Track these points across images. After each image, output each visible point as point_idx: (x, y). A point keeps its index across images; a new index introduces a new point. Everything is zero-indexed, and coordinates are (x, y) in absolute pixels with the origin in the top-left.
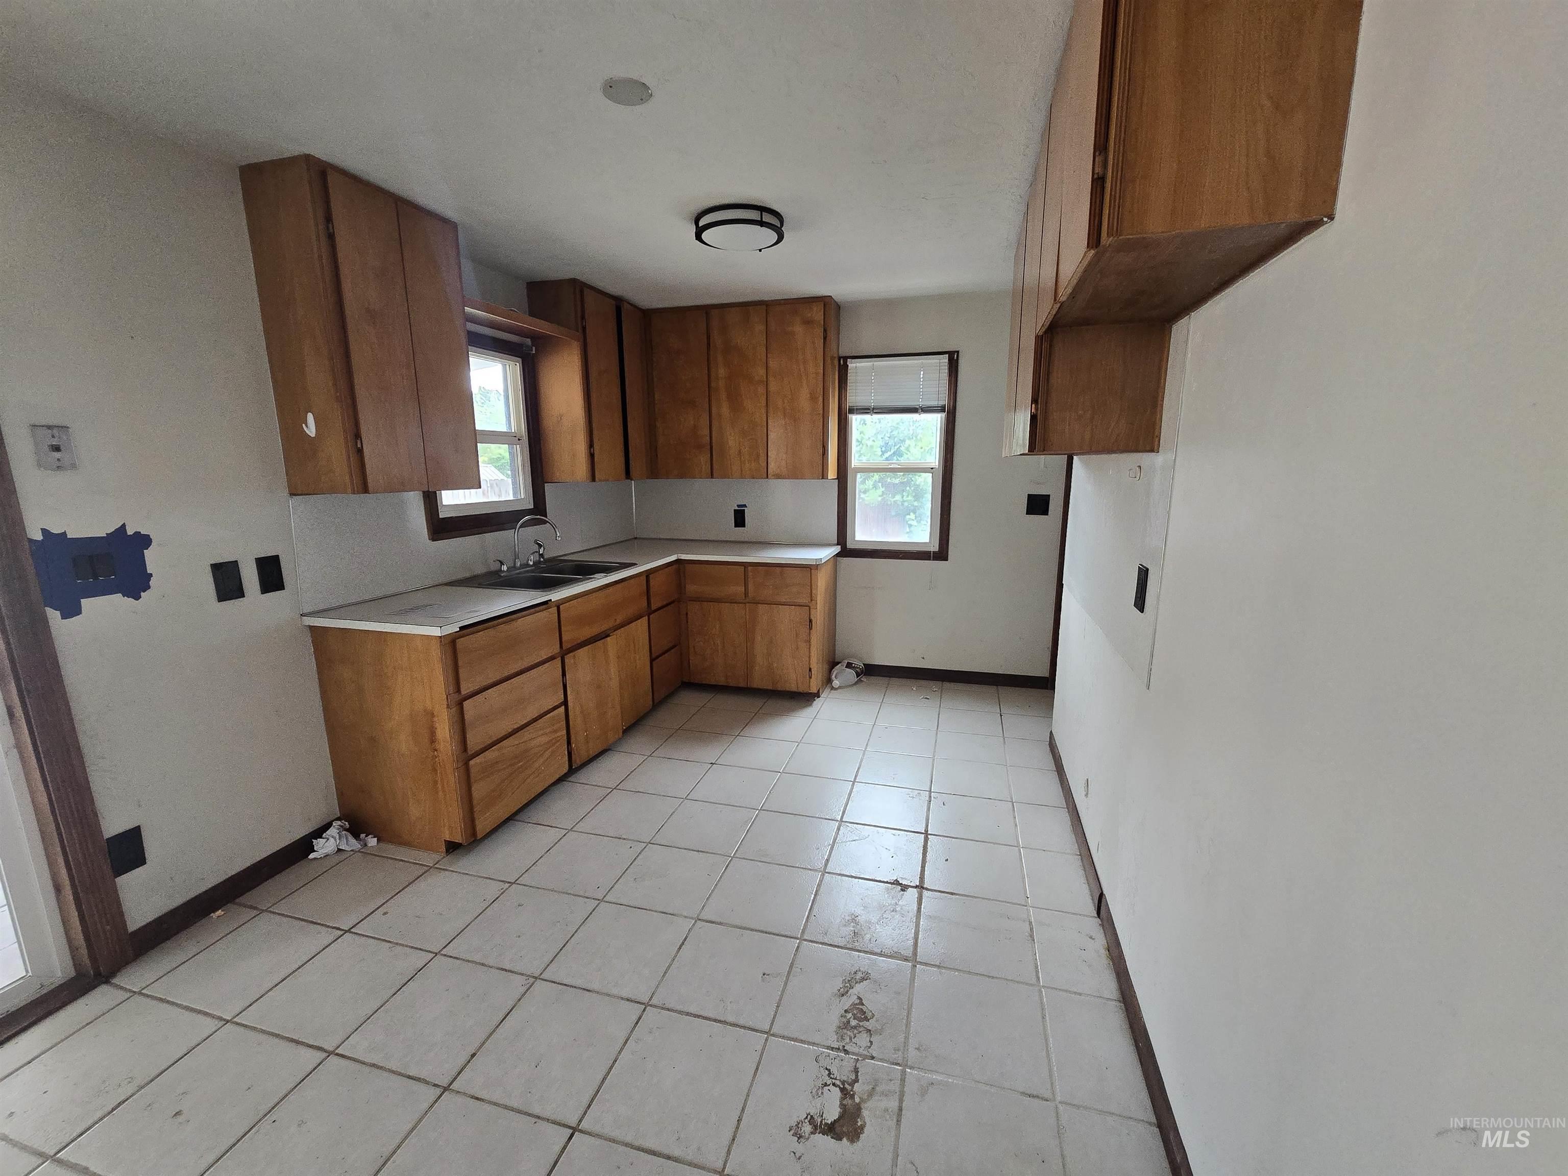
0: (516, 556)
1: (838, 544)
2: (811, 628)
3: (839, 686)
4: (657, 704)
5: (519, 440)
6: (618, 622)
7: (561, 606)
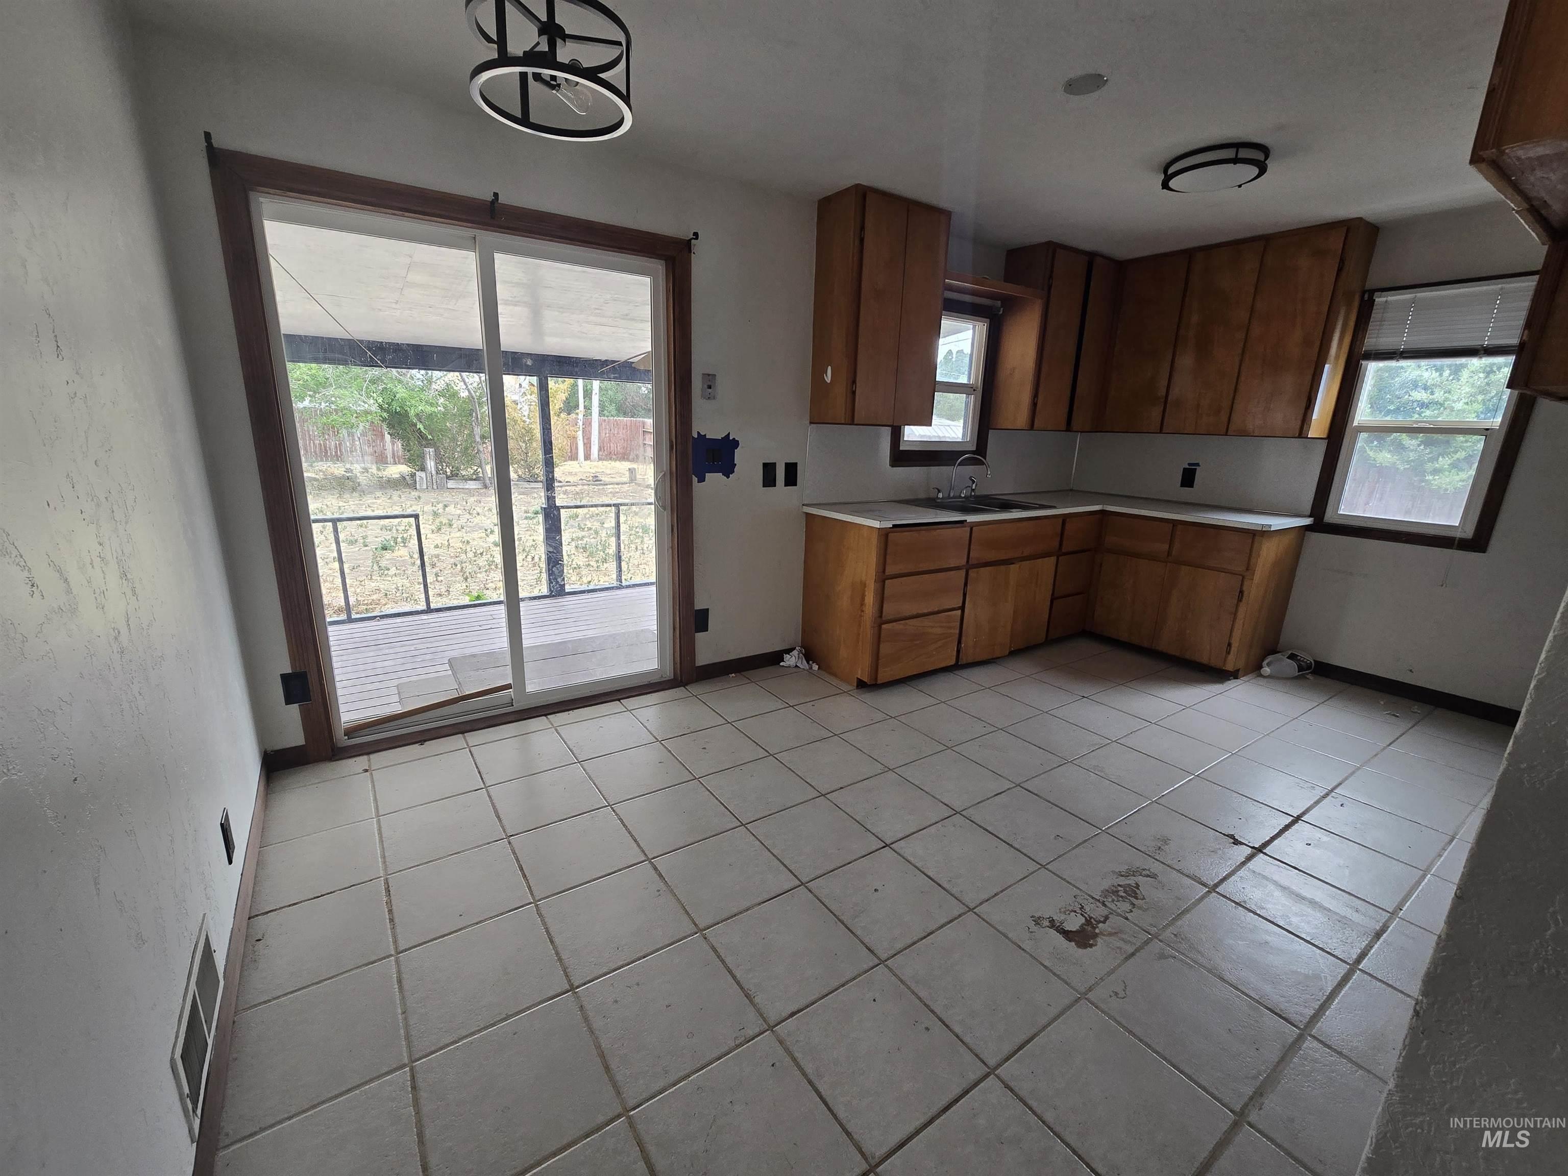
0: (951, 488)
1: (1310, 516)
2: (1240, 599)
3: (1269, 675)
4: (1050, 641)
5: (974, 390)
6: (1025, 554)
7: (974, 528)
